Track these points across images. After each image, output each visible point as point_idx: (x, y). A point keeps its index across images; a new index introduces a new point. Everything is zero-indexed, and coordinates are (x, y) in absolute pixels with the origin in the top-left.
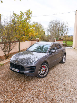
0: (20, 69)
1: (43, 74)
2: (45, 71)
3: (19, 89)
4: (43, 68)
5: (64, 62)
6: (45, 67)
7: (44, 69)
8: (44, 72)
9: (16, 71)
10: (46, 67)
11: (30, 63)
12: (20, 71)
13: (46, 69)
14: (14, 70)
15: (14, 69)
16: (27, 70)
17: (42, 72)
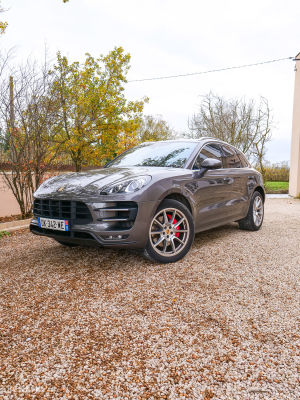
0: (73, 217)
1: (169, 249)
2: (180, 235)
3: (62, 290)
4: (169, 220)
5: (257, 225)
6: (178, 219)
7: (173, 226)
8: (172, 237)
9: (57, 228)
10: (182, 221)
11: (114, 191)
12: (70, 225)
13: (181, 227)
14: (47, 227)
15: (47, 223)
16: (100, 220)
17: (163, 237)
